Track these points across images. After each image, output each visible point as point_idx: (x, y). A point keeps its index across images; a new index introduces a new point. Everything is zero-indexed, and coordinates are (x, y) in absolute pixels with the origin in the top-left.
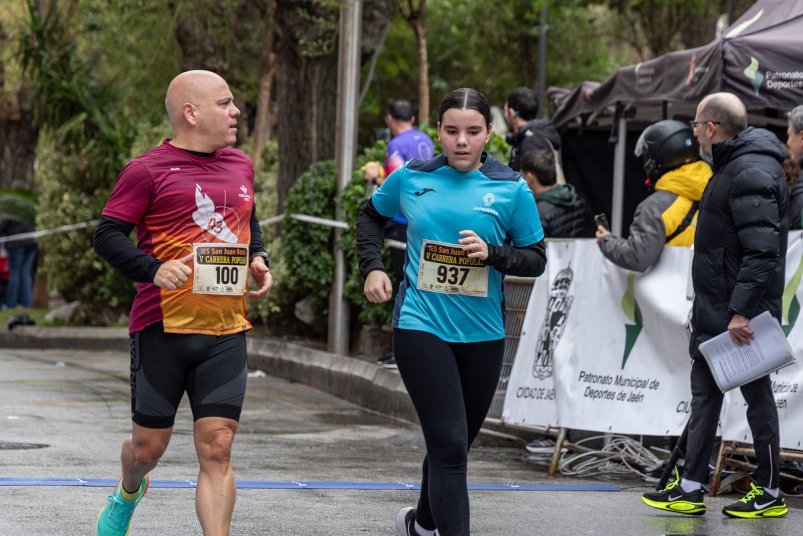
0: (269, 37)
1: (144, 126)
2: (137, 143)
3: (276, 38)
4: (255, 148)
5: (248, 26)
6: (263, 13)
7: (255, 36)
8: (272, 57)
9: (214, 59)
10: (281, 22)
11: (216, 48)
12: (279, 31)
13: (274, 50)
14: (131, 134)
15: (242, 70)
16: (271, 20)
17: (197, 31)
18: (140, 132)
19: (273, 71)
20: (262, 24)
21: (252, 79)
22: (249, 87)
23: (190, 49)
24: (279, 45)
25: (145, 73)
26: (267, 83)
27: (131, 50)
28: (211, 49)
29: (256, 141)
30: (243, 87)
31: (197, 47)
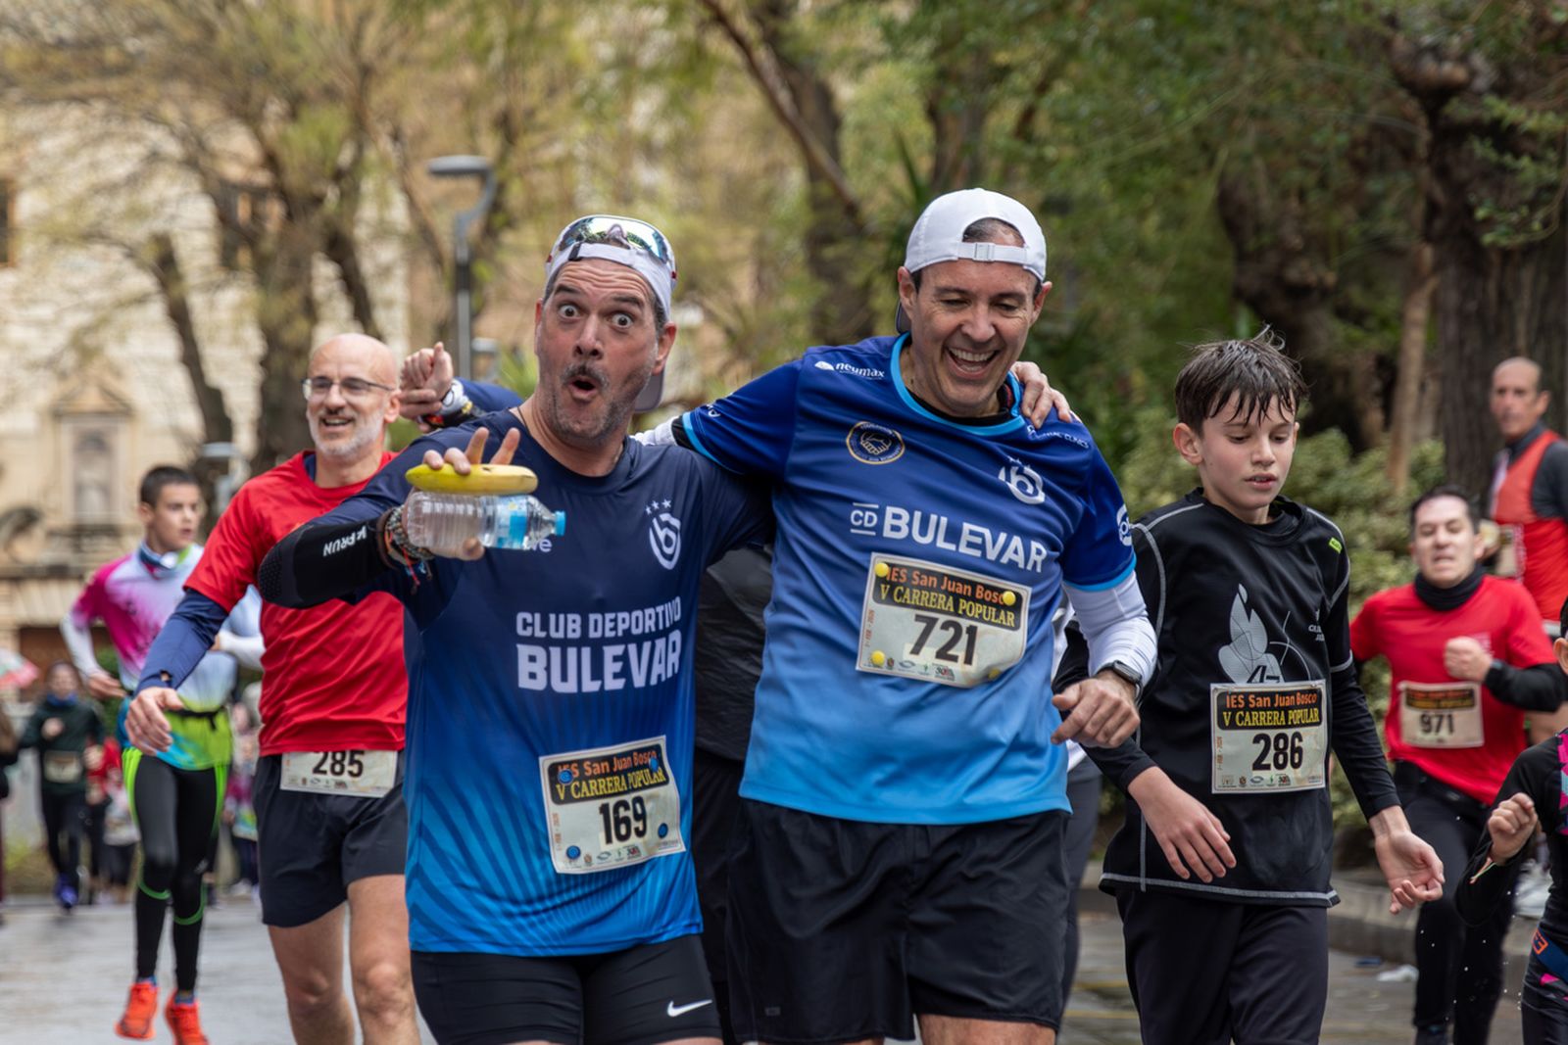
0: (1419, 209)
1: (1152, 416)
2: (1138, 455)
3: (1433, 209)
4: (1394, 458)
5: (1374, 186)
6: (1407, 154)
7: (1389, 206)
8: (1428, 254)
9: (1304, 264)
10: (1442, 173)
11: (1309, 239)
12: (1439, 194)
13: (1428, 237)
14: (1128, 434)
15: (1368, 285)
16: (1425, 172)
17: (1267, 203)
18: (1143, 430)
19: (1432, 284)
20: (1405, 181)
21: (1390, 304)
22: (1384, 324)
23: (1251, 245)
24: (1439, 224)
25: (1170, 301)
26: (1418, 312)
27: (1142, 253)
28: (1296, 242)
29: (1397, 442)
30: (1371, 323)
31: (1266, 239)
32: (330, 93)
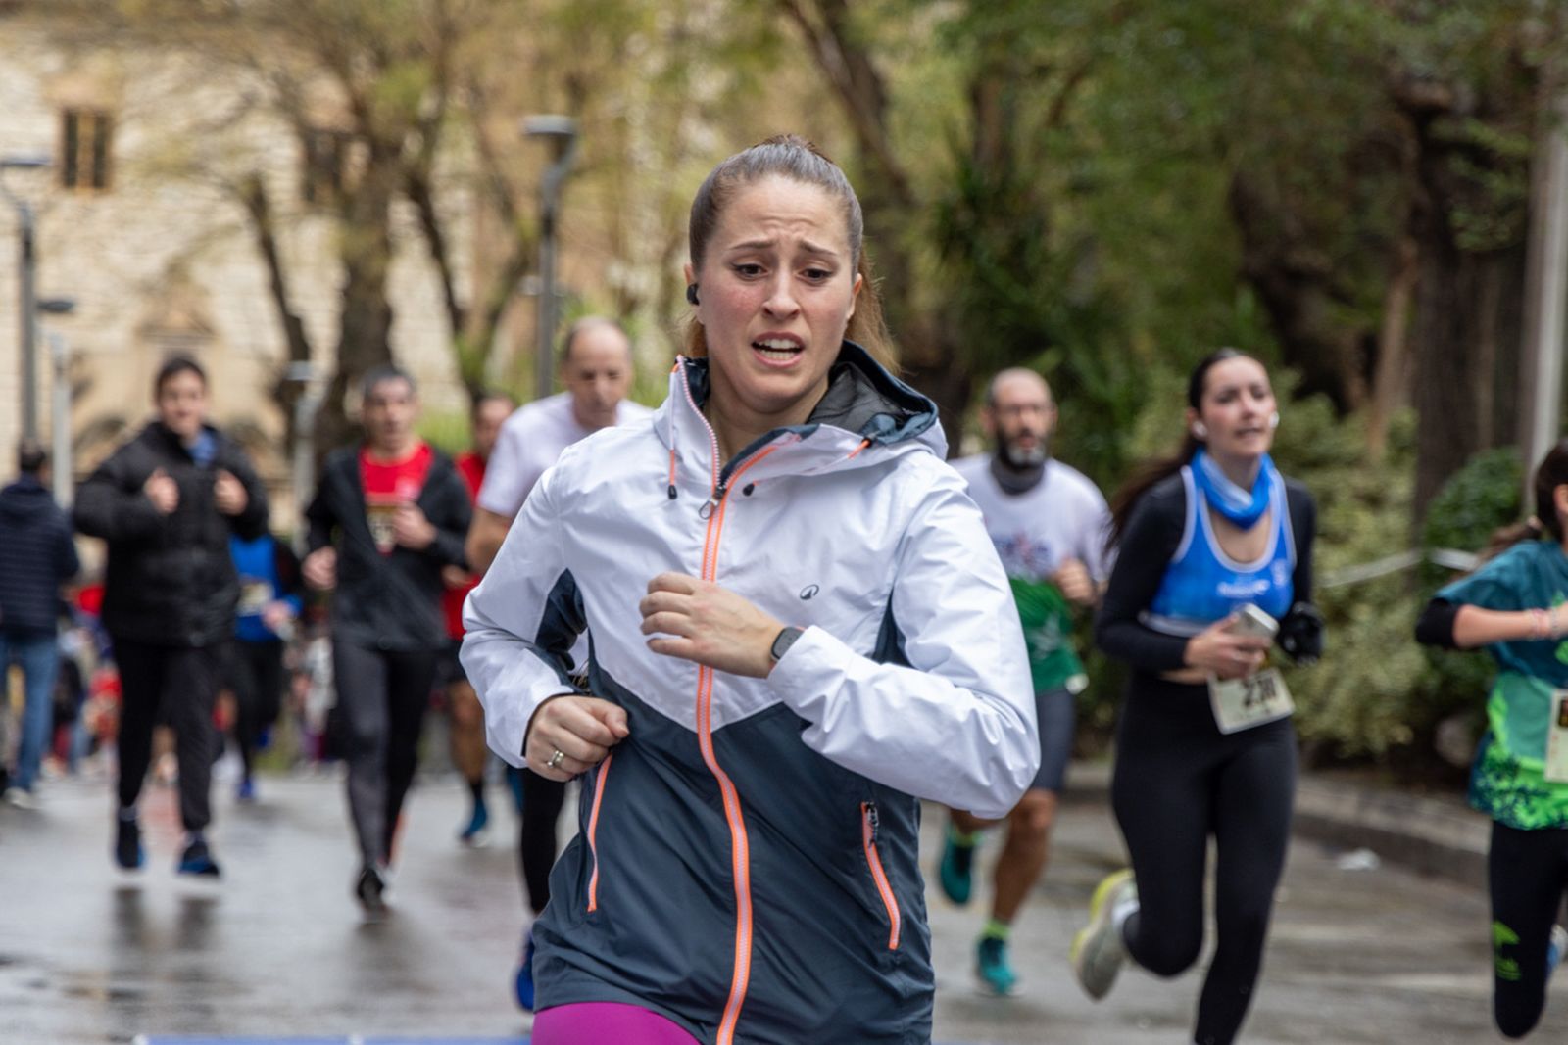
0: (1405, 211)
1: (1160, 376)
3: (1416, 212)
4: (1373, 423)
5: (1366, 185)
6: (1395, 160)
7: (1378, 206)
8: (1409, 249)
9: (1305, 251)
10: (1426, 179)
11: (1308, 228)
12: (1423, 199)
13: (1413, 232)
15: (1357, 271)
17: (1270, 194)
19: (1413, 274)
20: (1393, 185)
21: (1374, 288)
22: (1368, 305)
23: (1258, 232)
24: (1421, 224)
25: (1181, 275)
26: (1399, 299)
27: (1157, 232)
28: (1296, 231)
29: (1376, 408)
30: (1358, 303)
32: (415, 51)
